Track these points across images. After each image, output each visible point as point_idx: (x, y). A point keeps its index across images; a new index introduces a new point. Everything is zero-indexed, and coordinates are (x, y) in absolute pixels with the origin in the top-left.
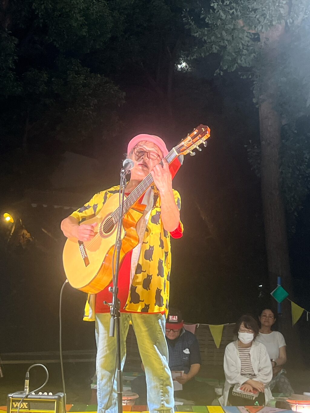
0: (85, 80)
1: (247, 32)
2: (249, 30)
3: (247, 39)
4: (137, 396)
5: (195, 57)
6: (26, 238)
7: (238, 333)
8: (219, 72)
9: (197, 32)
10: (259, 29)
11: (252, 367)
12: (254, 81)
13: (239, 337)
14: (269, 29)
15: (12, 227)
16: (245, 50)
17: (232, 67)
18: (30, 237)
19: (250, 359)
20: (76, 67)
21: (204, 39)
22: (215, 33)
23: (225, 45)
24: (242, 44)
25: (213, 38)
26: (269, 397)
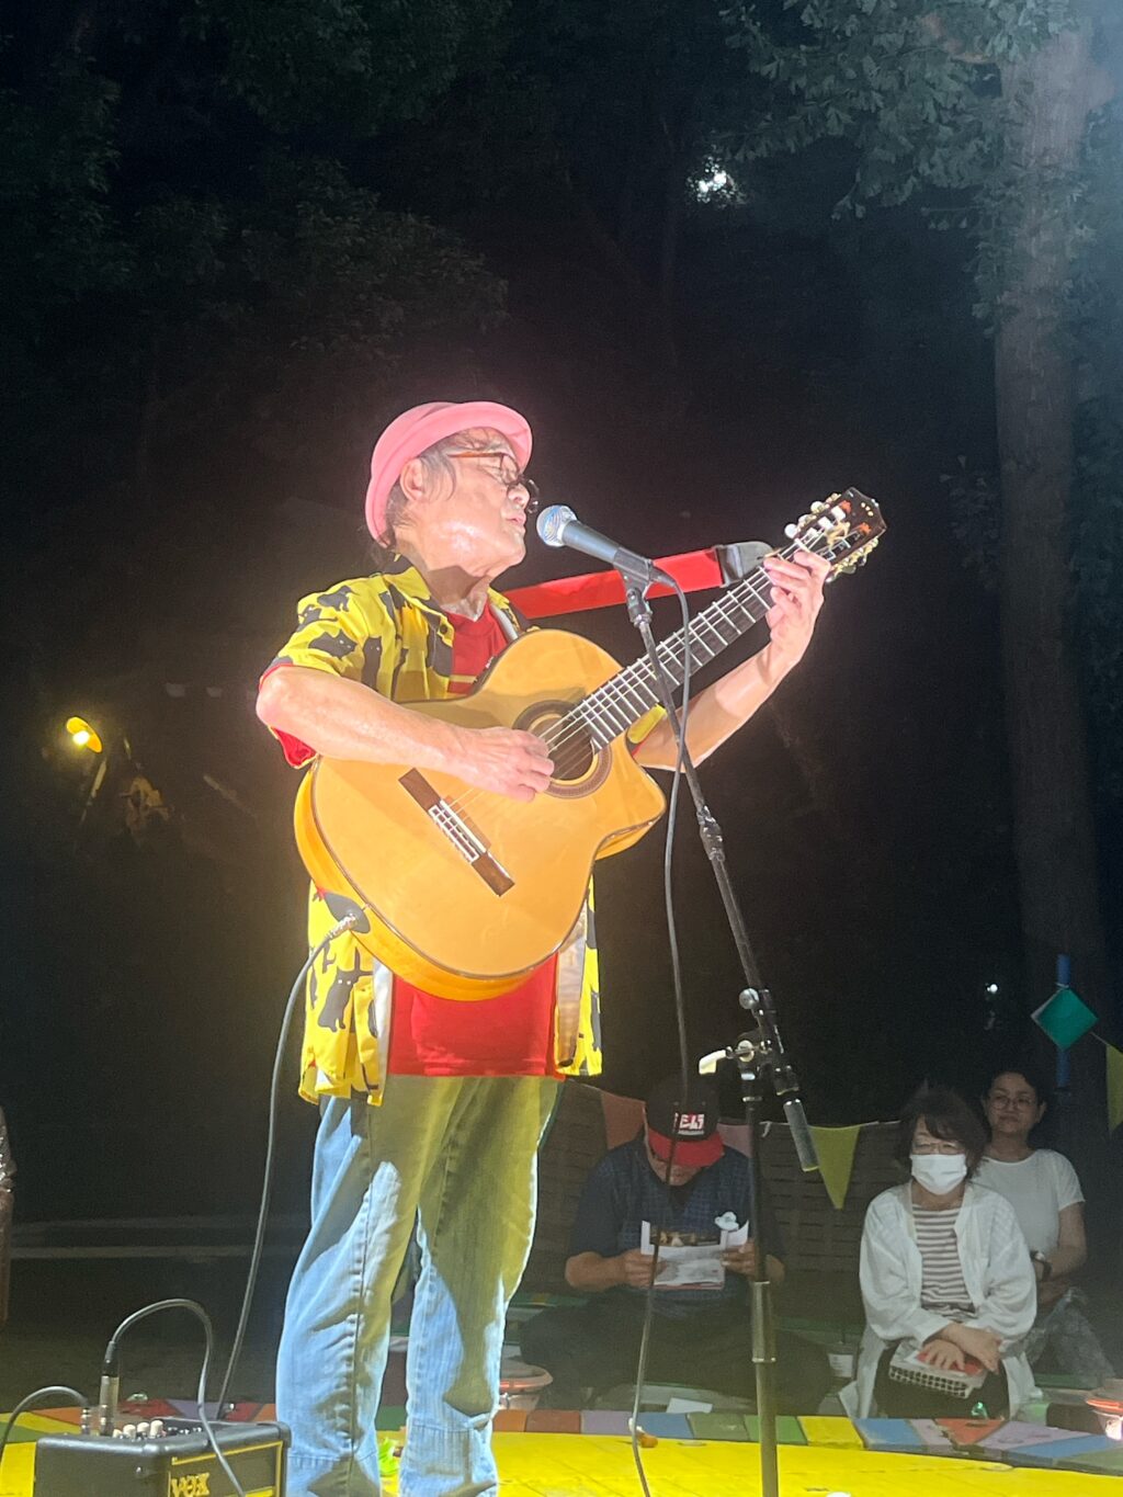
0: (362, 234)
1: (956, 62)
2: (960, 51)
3: (954, 86)
4: (547, 1379)
5: (762, 151)
6: (146, 807)
7: (912, 1157)
8: (850, 208)
9: (772, 59)
10: (999, 50)
11: (962, 1278)
12: (977, 240)
13: (913, 1173)
14: (1033, 48)
15: (96, 769)
16: (946, 125)
17: (896, 192)
18: (161, 803)
19: (956, 1251)
20: (329, 188)
21: (797, 86)
22: (835, 64)
23: (873, 109)
24: (937, 106)
25: (829, 81)
26: (1022, 1387)
